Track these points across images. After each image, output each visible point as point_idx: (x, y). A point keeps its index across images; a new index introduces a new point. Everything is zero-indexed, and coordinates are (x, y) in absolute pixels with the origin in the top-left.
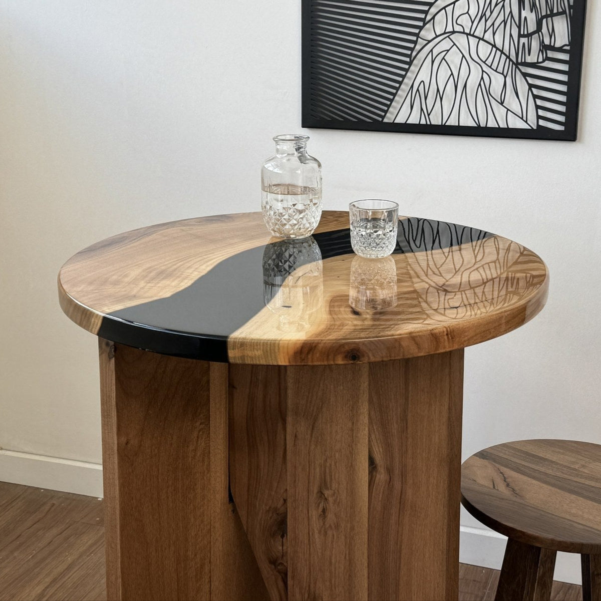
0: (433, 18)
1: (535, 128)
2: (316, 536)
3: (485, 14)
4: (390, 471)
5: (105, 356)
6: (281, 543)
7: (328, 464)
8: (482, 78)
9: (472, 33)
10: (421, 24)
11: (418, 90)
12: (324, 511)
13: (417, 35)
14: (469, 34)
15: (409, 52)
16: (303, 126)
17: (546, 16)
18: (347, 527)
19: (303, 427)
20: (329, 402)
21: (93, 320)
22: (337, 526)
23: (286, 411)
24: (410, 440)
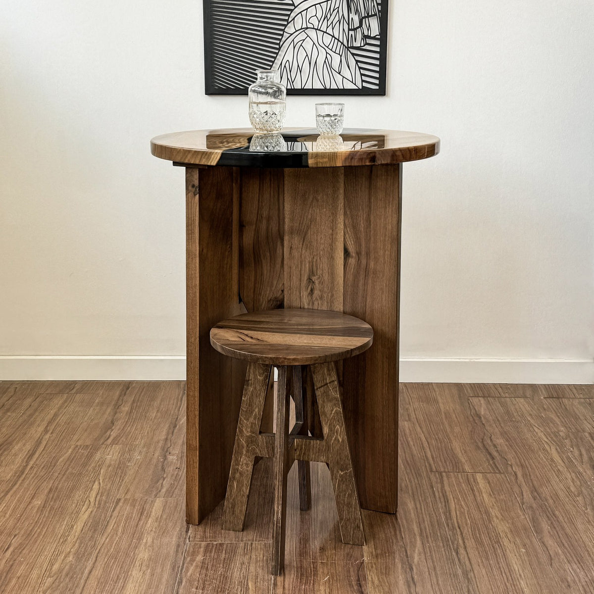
0: (294, 19)
1: (361, 88)
3: (327, 16)
5: (190, 194)
7: (315, 260)
8: (326, 57)
9: (319, 29)
10: (286, 23)
11: (285, 66)
12: (312, 290)
13: (283, 30)
14: (317, 29)
15: (278, 42)
16: (206, 94)
17: (365, 17)
18: (328, 296)
19: (296, 240)
20: (316, 221)
21: (213, 156)
22: (321, 298)
23: (284, 233)
24: (372, 232)
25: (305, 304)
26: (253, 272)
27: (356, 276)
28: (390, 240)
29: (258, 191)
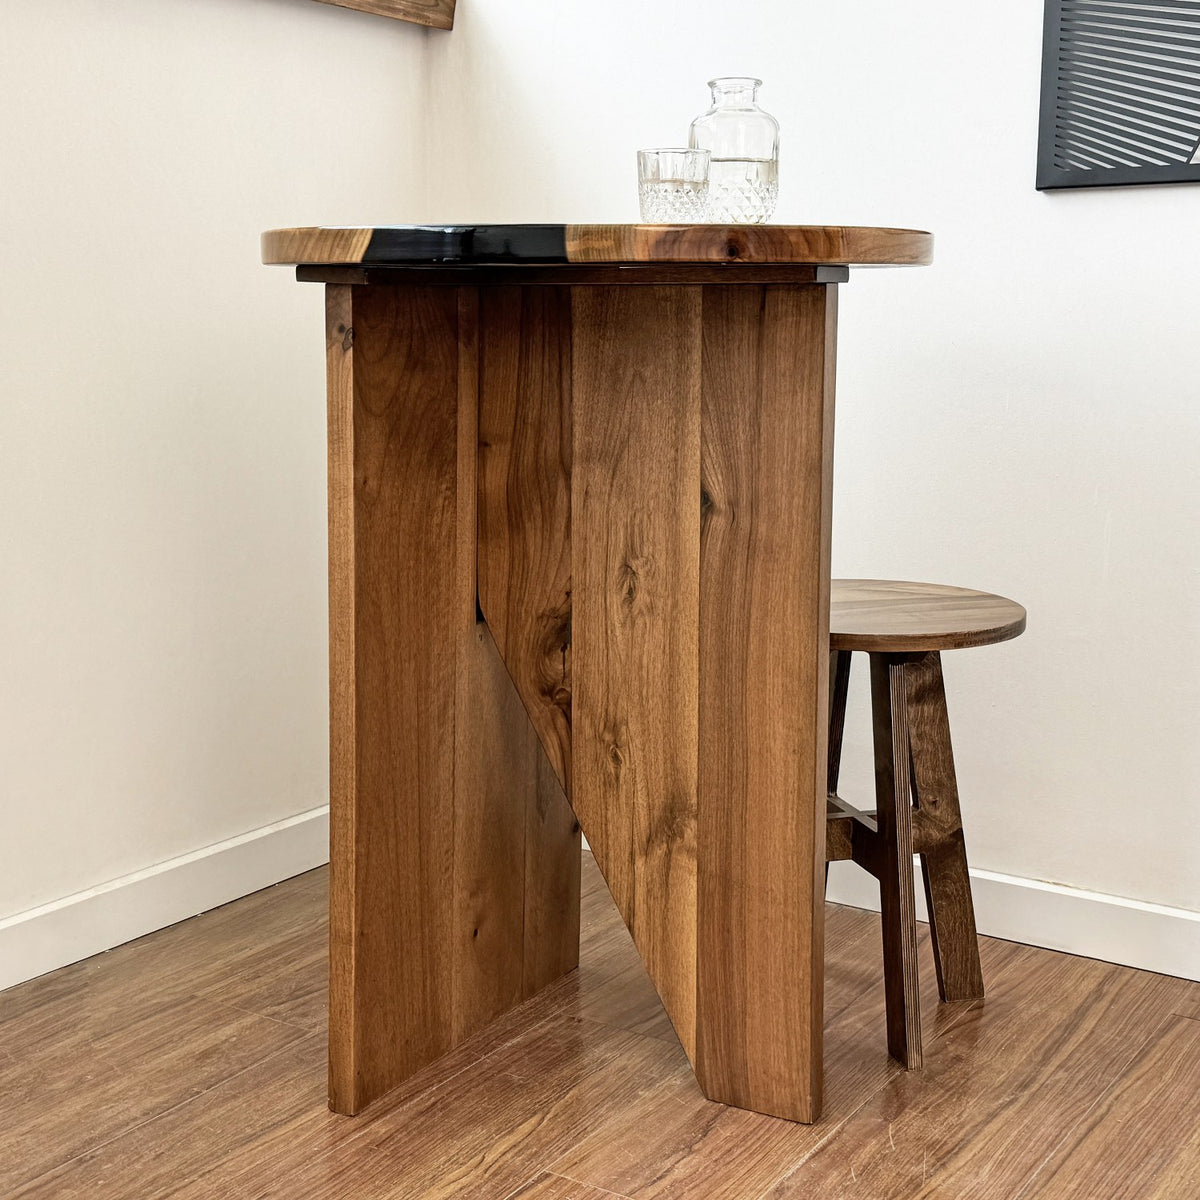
2: (618, 632)
4: (733, 504)
5: (335, 349)
6: (561, 659)
7: (637, 521)
12: (631, 592)
18: (666, 605)
19: (598, 475)
20: (640, 428)
21: (355, 241)
22: (651, 608)
23: (571, 460)
24: (764, 451)
25: (616, 623)
26: (507, 552)
27: (727, 561)
28: (804, 470)
29: (517, 364)
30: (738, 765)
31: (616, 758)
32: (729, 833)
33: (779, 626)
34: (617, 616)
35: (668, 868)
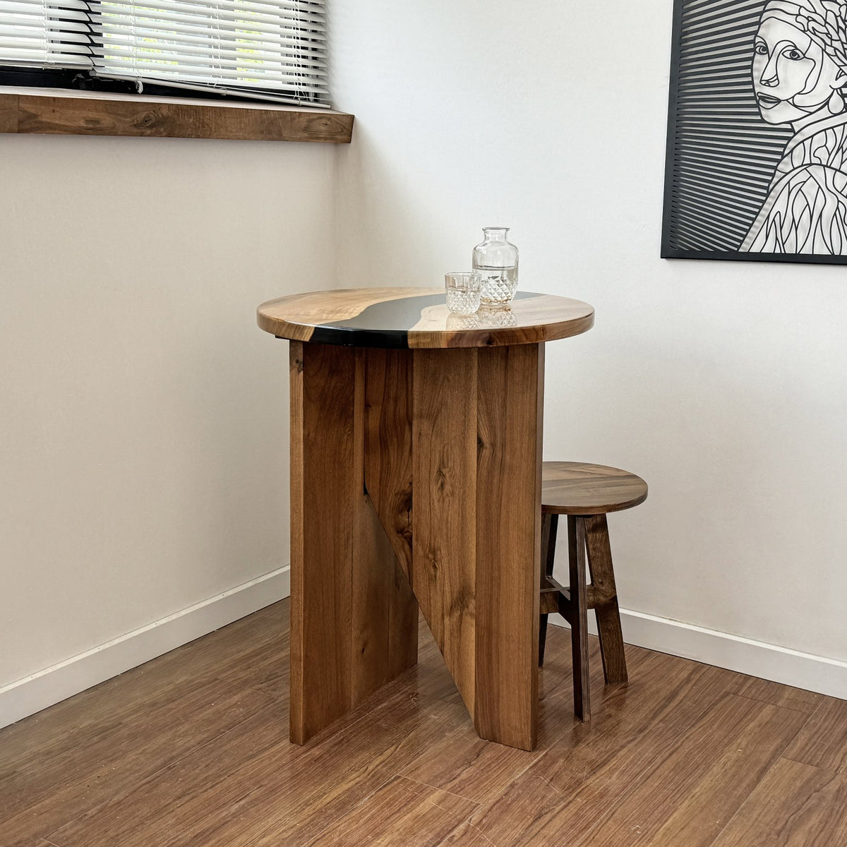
0: (791, 152)
2: (436, 504)
3: (842, 147)
4: (493, 445)
5: (295, 371)
6: (407, 516)
7: (446, 450)
8: (838, 208)
9: (829, 165)
11: (774, 221)
12: (442, 485)
14: (826, 166)
18: (460, 492)
19: (426, 426)
20: (447, 404)
21: (306, 331)
22: (452, 494)
23: (412, 417)
24: (508, 420)
25: (435, 500)
26: (380, 460)
27: (490, 473)
28: (528, 431)
29: (385, 367)
30: (496, 574)
31: (435, 567)
32: (491, 607)
33: (516, 506)
34: (435, 496)
35: (461, 623)
